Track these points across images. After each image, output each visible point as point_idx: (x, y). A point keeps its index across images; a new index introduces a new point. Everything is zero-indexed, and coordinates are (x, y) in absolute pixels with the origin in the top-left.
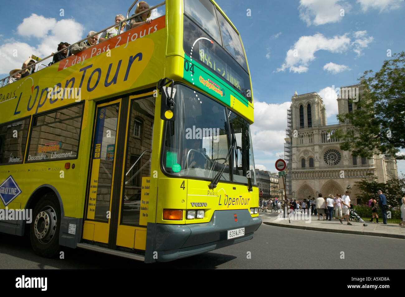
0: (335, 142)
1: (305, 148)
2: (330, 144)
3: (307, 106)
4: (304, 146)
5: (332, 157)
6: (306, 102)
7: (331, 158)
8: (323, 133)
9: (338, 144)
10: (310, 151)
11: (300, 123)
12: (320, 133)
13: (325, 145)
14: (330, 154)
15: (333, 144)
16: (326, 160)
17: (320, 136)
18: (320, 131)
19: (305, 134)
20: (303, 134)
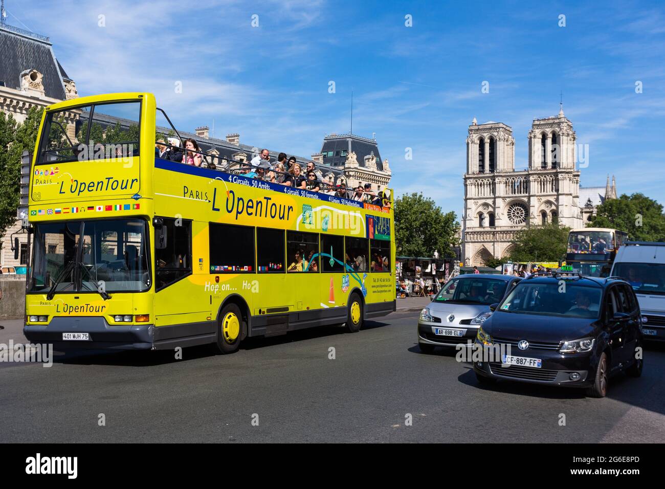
0: (522, 194)
1: (484, 201)
2: (516, 197)
3: (489, 141)
4: (483, 198)
5: (518, 213)
6: (487, 137)
7: (516, 214)
8: (508, 181)
9: (525, 197)
10: (491, 206)
12: (504, 180)
13: (509, 197)
14: (515, 209)
15: (519, 197)
16: (510, 217)
17: (504, 185)
18: (505, 178)
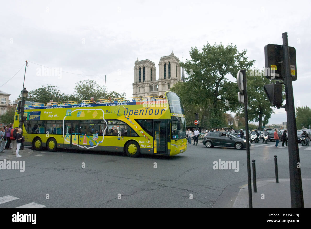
3: (143, 68)
4: (140, 94)
6: (142, 66)
8: (150, 86)
9: (157, 92)
11: (139, 79)
12: (149, 85)
13: (150, 93)
15: (155, 92)
17: (148, 87)
18: (149, 84)
19: (141, 86)
20: (140, 86)
